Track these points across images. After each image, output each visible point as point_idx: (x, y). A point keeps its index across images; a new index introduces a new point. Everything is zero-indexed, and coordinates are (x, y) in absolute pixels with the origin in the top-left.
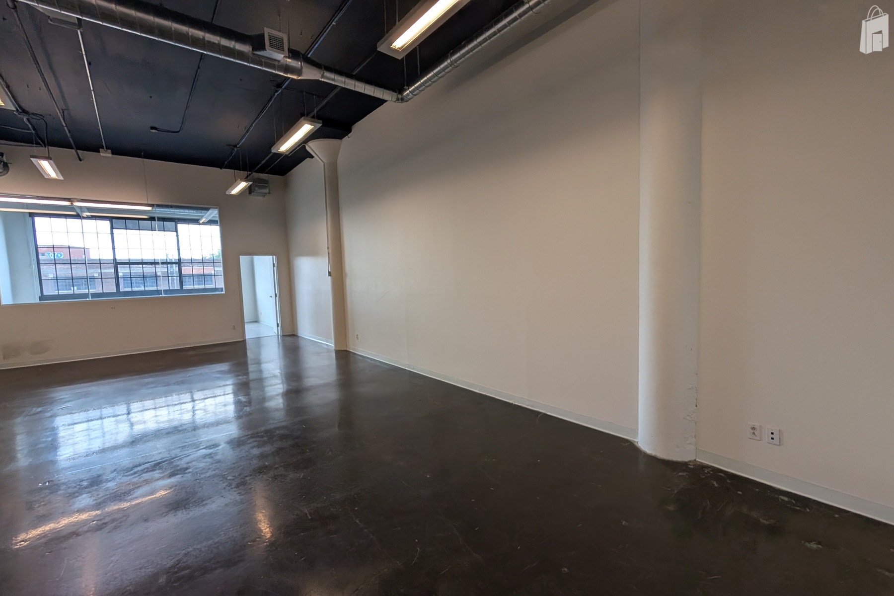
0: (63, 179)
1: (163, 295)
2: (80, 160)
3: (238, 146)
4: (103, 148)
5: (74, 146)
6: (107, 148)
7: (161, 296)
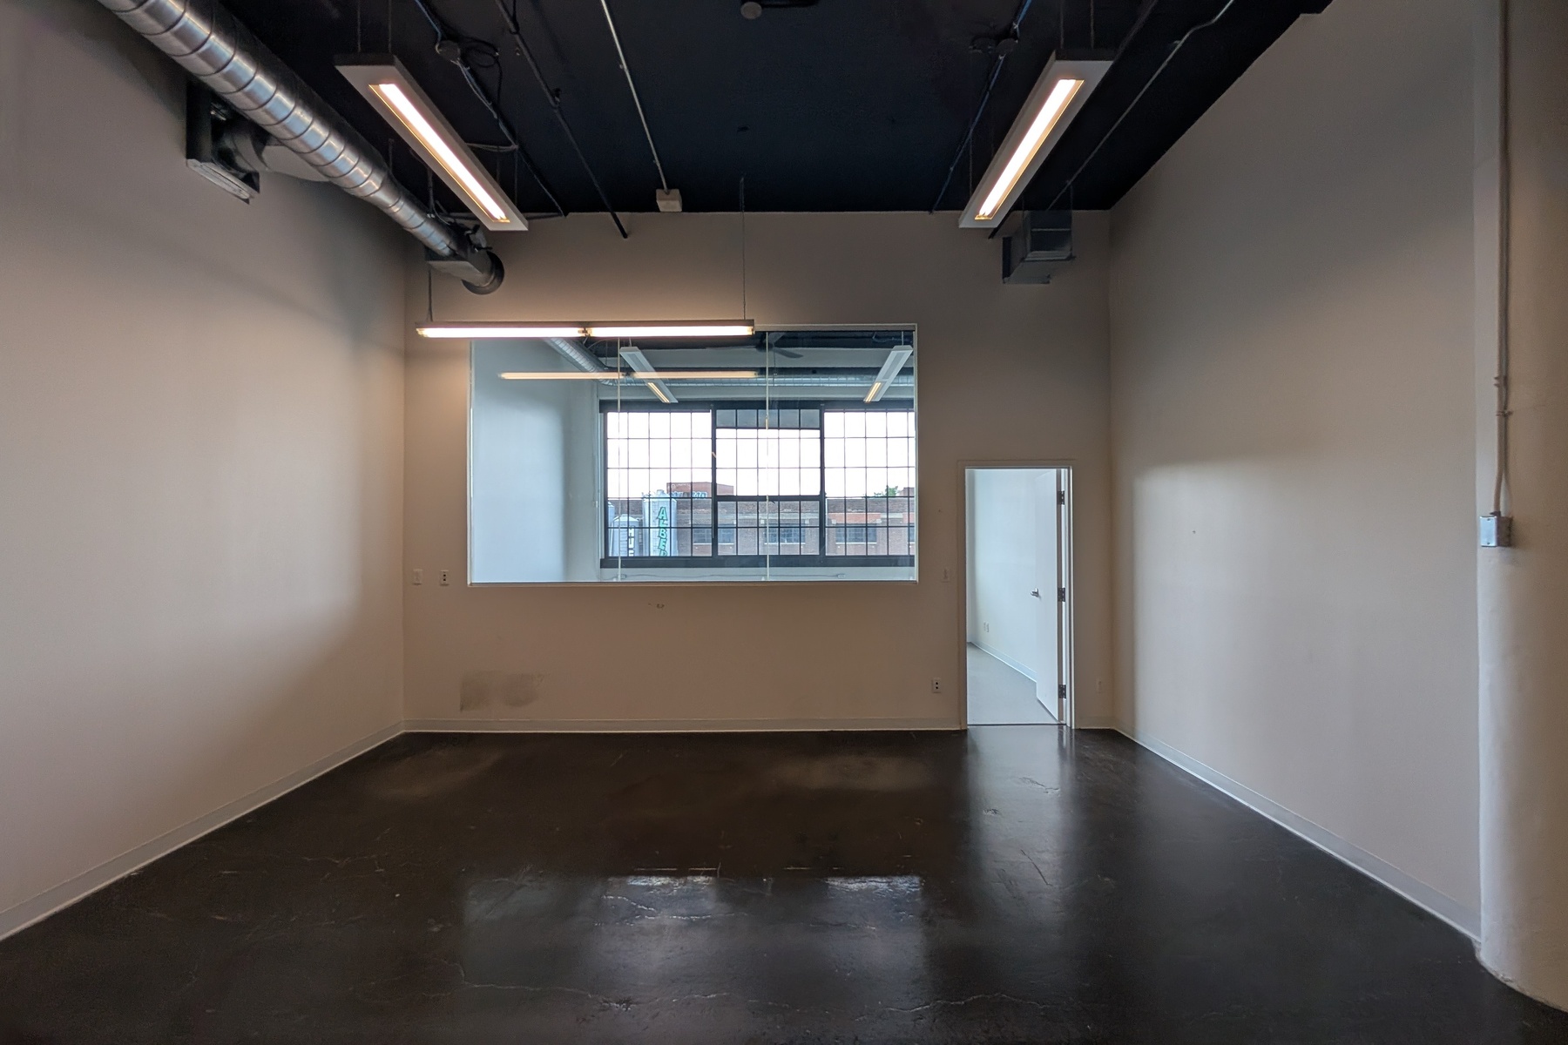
1: (768, 579)
2: (625, 235)
4: (662, 188)
6: (670, 187)
7: (763, 579)
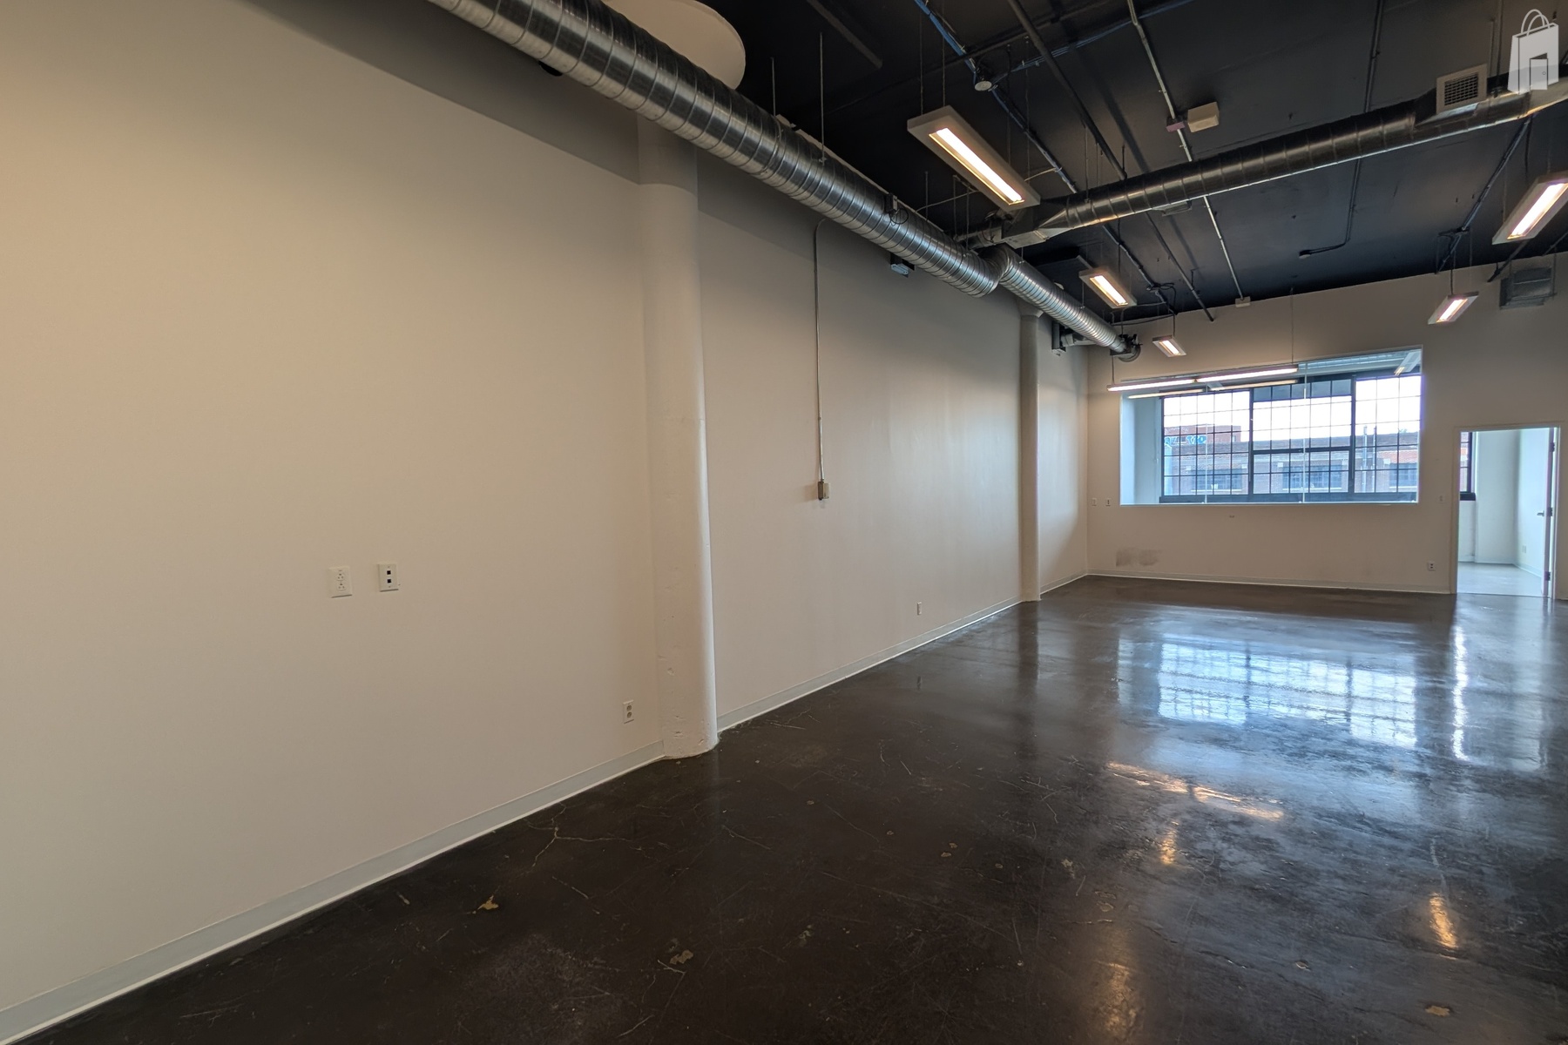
0: (1185, 354)
1: (1304, 502)
2: (1212, 320)
3: (1464, 229)
4: (1240, 297)
5: (1202, 304)
6: (1244, 296)
7: (1300, 502)
